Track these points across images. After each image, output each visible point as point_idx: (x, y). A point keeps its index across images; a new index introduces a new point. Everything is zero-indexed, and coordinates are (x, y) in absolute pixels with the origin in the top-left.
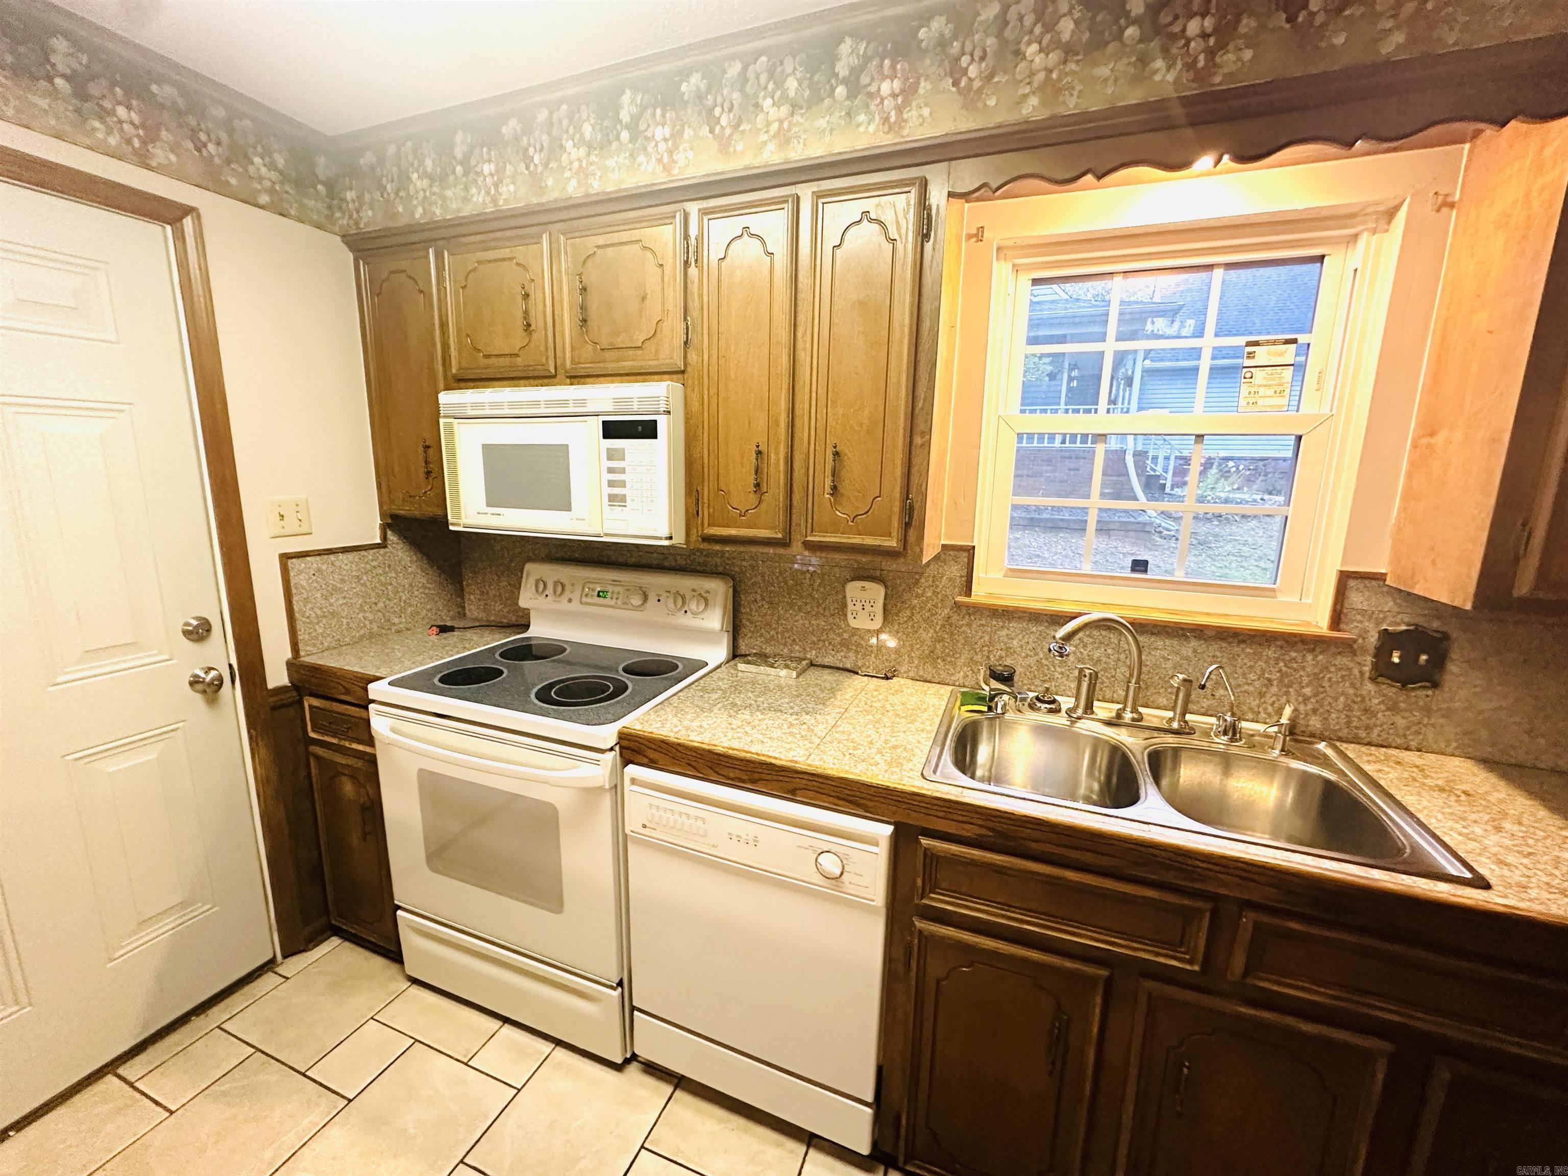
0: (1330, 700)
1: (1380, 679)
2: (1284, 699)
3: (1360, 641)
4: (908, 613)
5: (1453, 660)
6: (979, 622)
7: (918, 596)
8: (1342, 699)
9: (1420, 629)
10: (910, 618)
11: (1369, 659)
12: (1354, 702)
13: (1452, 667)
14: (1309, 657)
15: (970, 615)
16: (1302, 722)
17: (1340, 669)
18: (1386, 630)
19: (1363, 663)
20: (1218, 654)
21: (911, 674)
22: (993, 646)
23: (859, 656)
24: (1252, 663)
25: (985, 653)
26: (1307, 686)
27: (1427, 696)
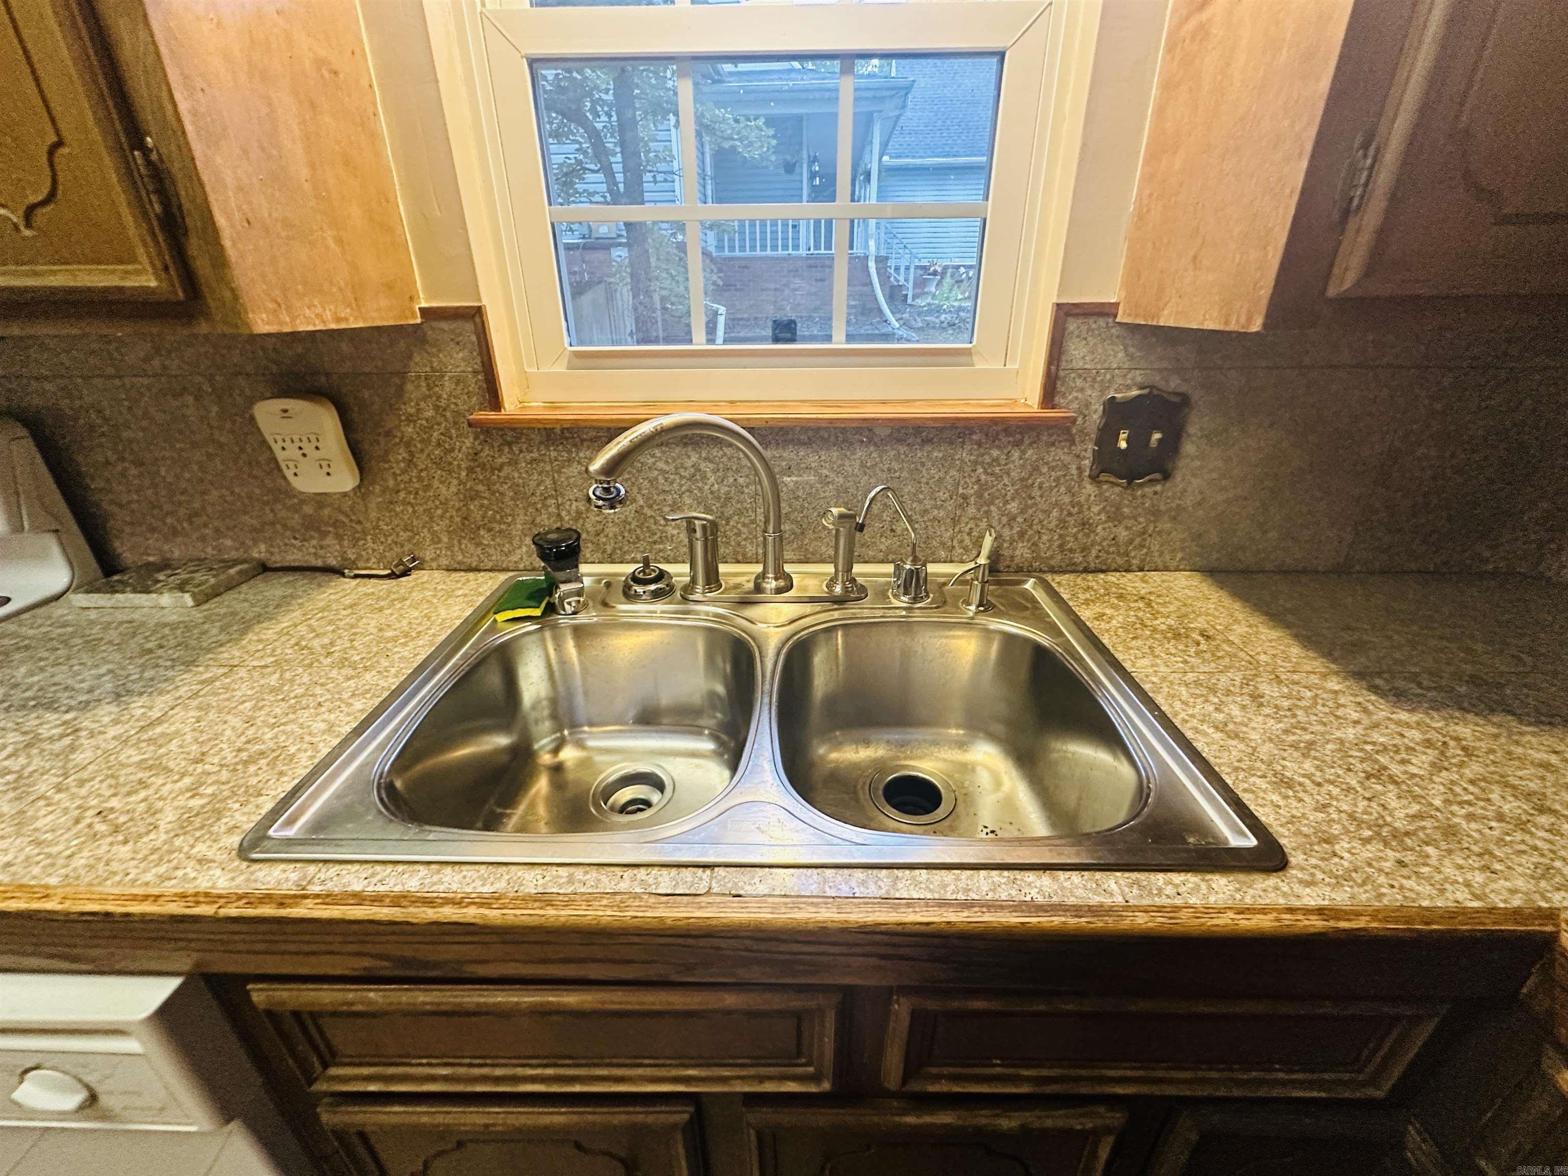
0: (1041, 516)
1: (1103, 477)
2: (983, 525)
3: (1080, 421)
4: (403, 453)
5: (1189, 436)
6: (529, 457)
7: (410, 420)
8: (1055, 513)
9: (1155, 392)
10: (410, 462)
11: (1091, 446)
12: (1070, 514)
13: (1189, 448)
14: (1016, 454)
15: (510, 444)
16: (1006, 553)
17: (1053, 469)
18: (1113, 398)
19: (1083, 453)
20: (895, 465)
21: (444, 562)
22: (562, 495)
23: (346, 543)
24: (941, 474)
25: (553, 509)
26: (1013, 499)
27: (1156, 493)
